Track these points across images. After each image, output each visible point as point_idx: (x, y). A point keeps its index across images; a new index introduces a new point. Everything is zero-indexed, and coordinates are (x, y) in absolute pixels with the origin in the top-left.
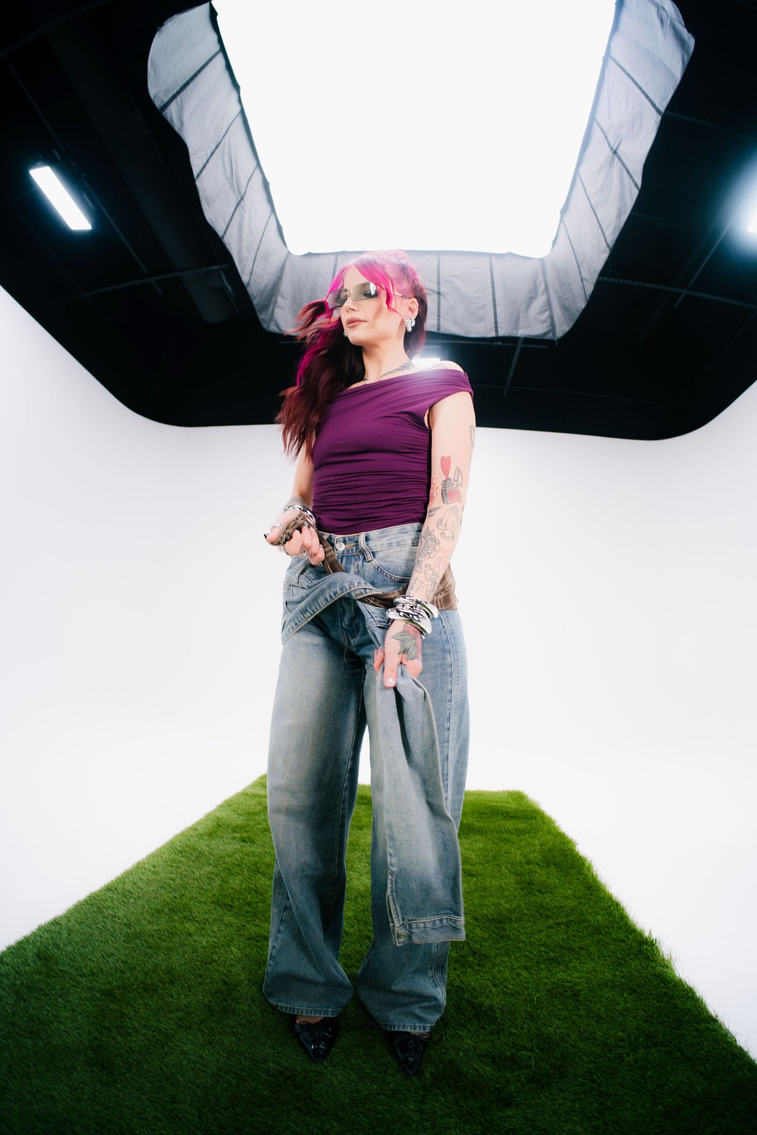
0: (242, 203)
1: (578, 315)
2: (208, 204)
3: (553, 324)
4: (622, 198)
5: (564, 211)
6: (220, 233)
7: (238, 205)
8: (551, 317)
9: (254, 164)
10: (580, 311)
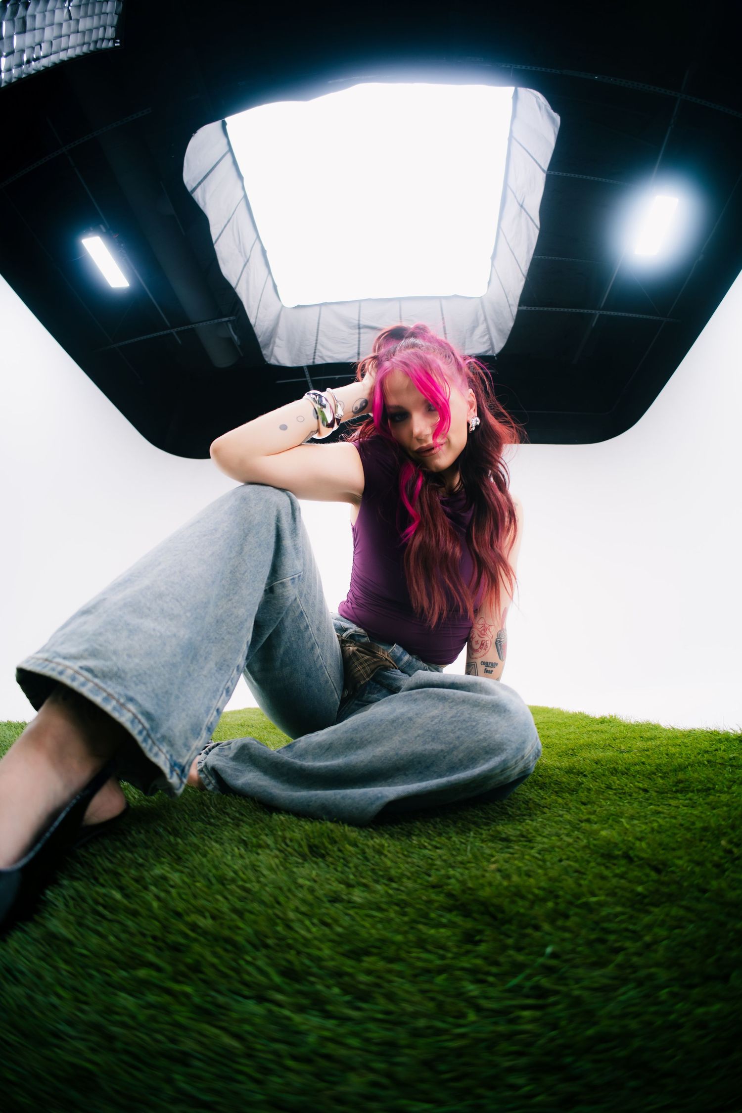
0: (248, 264)
1: (509, 333)
2: (224, 264)
3: (492, 344)
4: (529, 238)
5: (494, 257)
6: (233, 285)
7: (245, 265)
8: (490, 339)
9: (255, 236)
10: (510, 329)
